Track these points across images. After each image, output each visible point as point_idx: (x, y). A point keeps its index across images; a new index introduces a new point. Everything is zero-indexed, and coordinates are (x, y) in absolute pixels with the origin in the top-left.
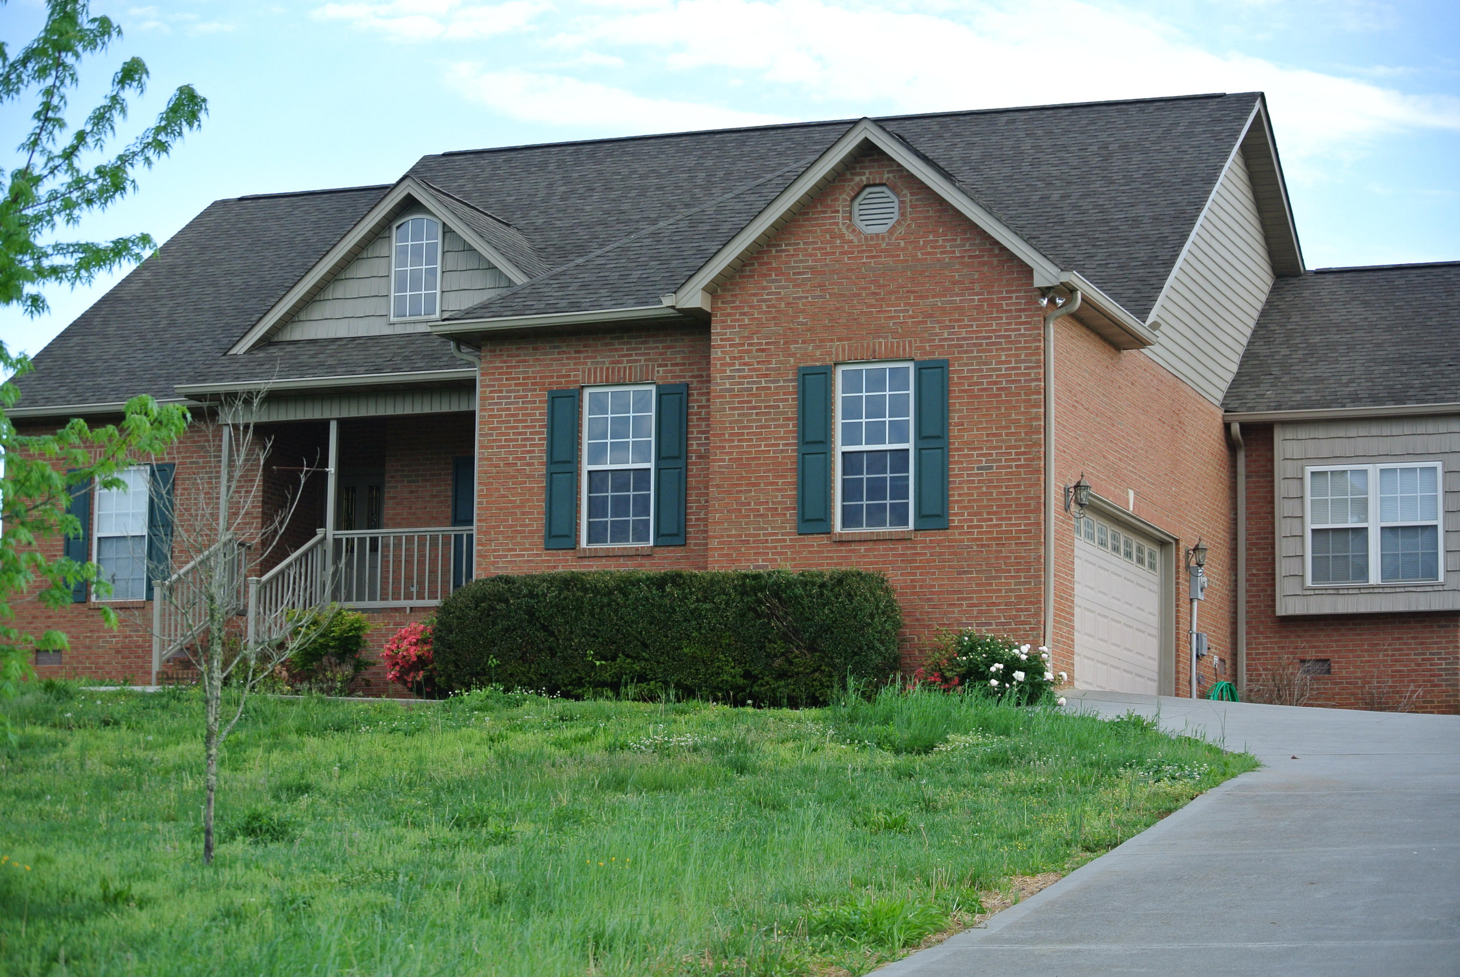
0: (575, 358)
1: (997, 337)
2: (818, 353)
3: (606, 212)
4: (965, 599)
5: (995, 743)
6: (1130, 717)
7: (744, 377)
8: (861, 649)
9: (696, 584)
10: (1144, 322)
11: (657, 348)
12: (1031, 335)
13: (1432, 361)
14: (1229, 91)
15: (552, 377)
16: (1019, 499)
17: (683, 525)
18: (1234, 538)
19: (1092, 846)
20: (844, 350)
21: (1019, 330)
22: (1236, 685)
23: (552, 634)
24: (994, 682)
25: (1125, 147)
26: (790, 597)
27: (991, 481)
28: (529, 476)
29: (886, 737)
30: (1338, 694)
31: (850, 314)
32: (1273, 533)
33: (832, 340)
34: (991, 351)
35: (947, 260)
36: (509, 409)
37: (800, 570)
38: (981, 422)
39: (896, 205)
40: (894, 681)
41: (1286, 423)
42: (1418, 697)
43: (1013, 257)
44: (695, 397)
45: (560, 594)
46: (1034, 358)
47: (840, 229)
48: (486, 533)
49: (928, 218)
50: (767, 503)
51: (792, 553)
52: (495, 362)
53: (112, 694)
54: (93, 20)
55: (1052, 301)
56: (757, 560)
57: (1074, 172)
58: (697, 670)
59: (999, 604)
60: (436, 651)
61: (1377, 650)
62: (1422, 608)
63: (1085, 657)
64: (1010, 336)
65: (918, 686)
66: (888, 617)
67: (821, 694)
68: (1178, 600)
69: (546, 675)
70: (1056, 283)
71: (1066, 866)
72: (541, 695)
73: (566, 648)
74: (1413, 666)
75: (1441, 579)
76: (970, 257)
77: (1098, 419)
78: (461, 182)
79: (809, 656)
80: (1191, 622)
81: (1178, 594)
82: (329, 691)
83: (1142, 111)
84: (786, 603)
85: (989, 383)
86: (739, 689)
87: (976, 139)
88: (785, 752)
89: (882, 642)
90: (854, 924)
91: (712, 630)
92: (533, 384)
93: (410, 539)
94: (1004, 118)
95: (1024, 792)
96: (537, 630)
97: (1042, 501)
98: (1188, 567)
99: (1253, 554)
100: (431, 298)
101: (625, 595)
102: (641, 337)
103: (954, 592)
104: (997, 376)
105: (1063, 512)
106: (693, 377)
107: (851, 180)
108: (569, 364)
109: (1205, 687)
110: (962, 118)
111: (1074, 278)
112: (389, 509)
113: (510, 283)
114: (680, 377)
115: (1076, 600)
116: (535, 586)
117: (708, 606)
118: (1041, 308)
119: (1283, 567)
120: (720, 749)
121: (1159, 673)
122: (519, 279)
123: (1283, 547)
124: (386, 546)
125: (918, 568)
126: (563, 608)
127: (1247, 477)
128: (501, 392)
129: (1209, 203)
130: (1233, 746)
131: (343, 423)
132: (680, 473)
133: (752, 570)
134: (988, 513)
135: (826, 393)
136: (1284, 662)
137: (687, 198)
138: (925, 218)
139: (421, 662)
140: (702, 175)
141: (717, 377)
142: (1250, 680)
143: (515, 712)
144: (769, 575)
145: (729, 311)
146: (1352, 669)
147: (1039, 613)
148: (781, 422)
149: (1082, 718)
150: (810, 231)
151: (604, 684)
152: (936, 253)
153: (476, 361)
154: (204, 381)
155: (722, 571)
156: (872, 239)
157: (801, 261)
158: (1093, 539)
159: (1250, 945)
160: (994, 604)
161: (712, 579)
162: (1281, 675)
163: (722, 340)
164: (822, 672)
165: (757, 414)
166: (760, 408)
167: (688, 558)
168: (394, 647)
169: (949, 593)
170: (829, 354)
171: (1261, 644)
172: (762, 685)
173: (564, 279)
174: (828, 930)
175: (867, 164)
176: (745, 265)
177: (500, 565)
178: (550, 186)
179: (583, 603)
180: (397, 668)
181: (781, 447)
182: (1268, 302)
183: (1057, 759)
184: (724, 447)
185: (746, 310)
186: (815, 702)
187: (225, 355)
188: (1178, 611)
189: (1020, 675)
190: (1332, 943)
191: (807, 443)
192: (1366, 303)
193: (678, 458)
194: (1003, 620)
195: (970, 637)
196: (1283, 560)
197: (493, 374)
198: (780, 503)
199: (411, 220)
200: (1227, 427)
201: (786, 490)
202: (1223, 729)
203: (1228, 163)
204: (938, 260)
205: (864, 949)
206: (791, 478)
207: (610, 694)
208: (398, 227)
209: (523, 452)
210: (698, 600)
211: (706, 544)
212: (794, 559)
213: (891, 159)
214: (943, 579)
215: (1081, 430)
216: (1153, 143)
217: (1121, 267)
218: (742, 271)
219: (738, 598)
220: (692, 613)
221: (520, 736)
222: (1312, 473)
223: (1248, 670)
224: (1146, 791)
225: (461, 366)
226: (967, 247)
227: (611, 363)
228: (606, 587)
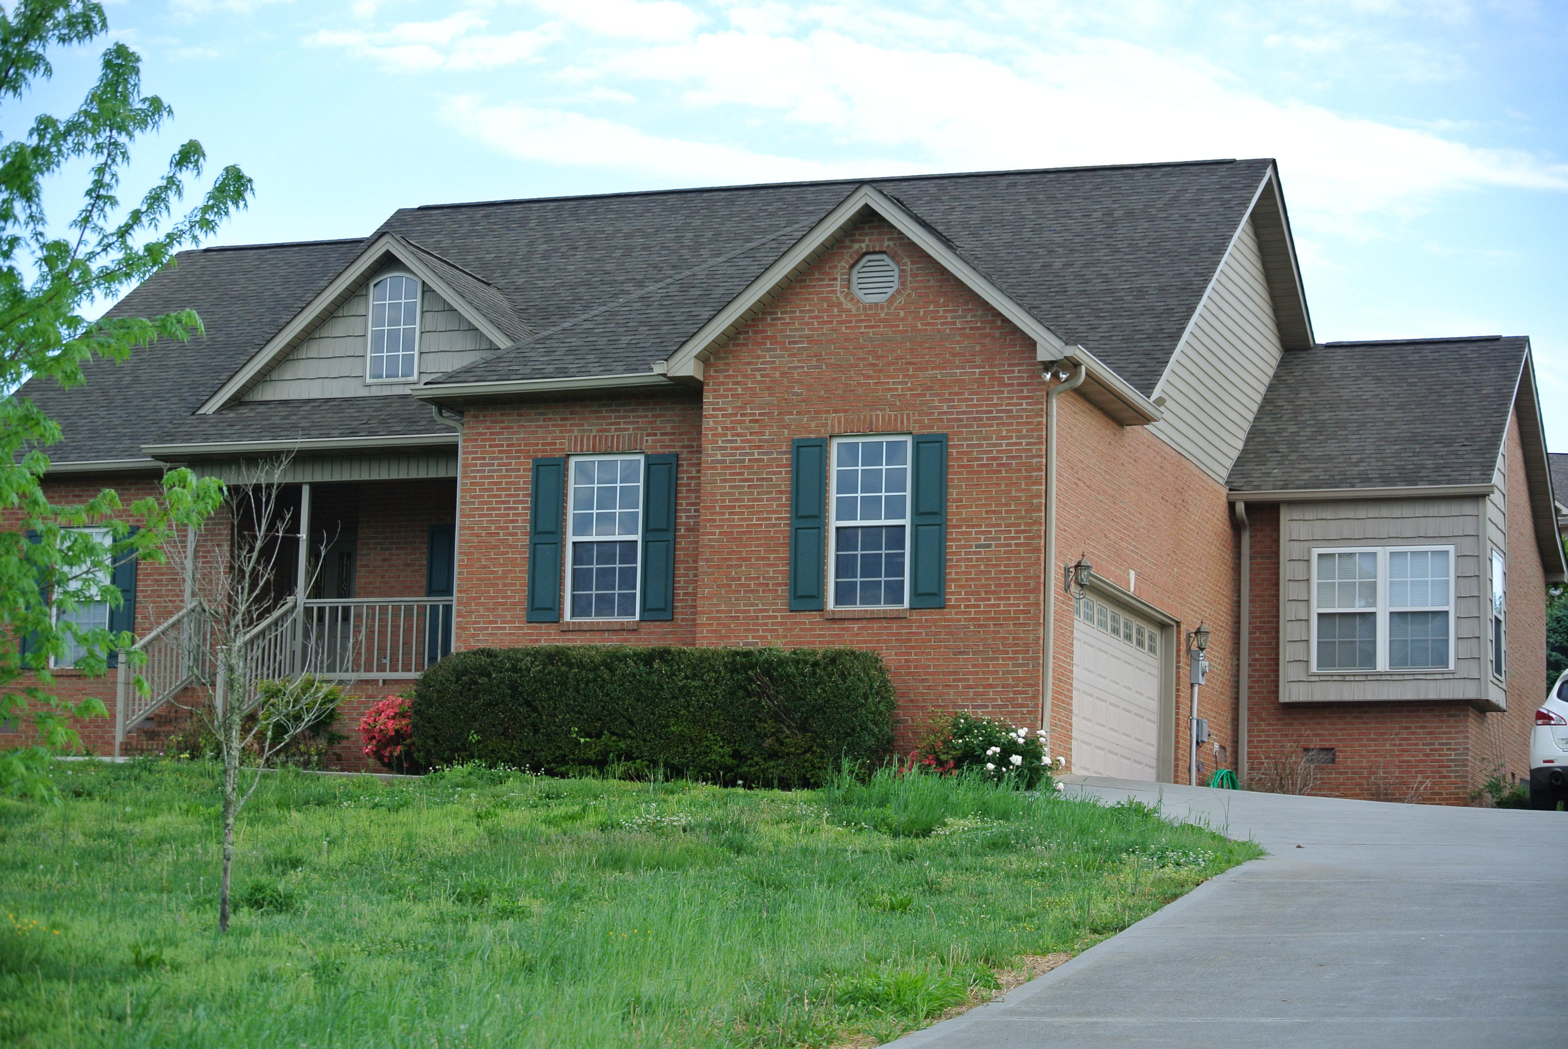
0: (562, 425)
1: (998, 411)
2: (813, 424)
3: (589, 273)
4: (960, 680)
5: (996, 827)
6: (1131, 803)
7: (737, 448)
8: (853, 730)
9: (685, 661)
10: (1149, 397)
11: (647, 416)
12: (1033, 410)
13: (1446, 441)
14: (1239, 158)
15: (537, 444)
16: (1019, 578)
17: (670, 598)
18: (1237, 622)
19: (1100, 928)
20: (839, 422)
21: (1021, 404)
22: (1237, 773)
23: (535, 710)
24: (991, 766)
25: (1130, 214)
26: (781, 676)
27: (989, 559)
28: (511, 547)
29: (883, 820)
30: (1343, 784)
31: (847, 385)
32: (1278, 616)
33: (828, 412)
34: (992, 426)
35: (948, 331)
36: (492, 477)
37: (791, 647)
38: (980, 499)
39: (896, 273)
40: (890, 763)
41: (1293, 503)
42: (1425, 788)
43: (1016, 329)
44: (685, 468)
45: (544, 668)
46: (1035, 434)
47: (838, 298)
48: (466, 604)
49: (929, 287)
50: (758, 578)
51: (785, 630)
52: (478, 428)
53: (80, 763)
54: (144, 100)
55: (1055, 376)
56: (747, 637)
57: (1077, 240)
58: (685, 749)
59: (996, 686)
60: (415, 726)
61: (1384, 740)
62: (1432, 696)
63: (1082, 742)
64: (1011, 411)
65: (915, 769)
66: (882, 698)
67: (813, 776)
68: (1178, 684)
69: (528, 752)
70: (1059, 357)
71: (1076, 947)
72: (524, 772)
73: (549, 723)
74: (1421, 757)
75: (1452, 666)
76: (971, 329)
77: (1100, 497)
78: (438, 237)
79: (800, 736)
80: (1191, 708)
81: (1178, 678)
82: (306, 764)
83: (1148, 176)
84: (777, 681)
85: (989, 459)
86: (728, 769)
87: (975, 203)
88: (782, 832)
89: (876, 723)
90: (877, 995)
91: (701, 708)
92: (517, 451)
93: (383, 609)
94: (1004, 182)
95: (1027, 876)
96: (519, 705)
97: (1042, 581)
98: (1189, 650)
99: (1256, 638)
100: (409, 359)
101: (612, 671)
102: (630, 404)
103: (950, 673)
104: (998, 452)
105: (1063, 592)
106: (683, 447)
107: (850, 247)
108: (554, 432)
109: (1205, 775)
110: (960, 180)
111: (1079, 352)
112: (361, 577)
113: (492, 347)
114: (669, 446)
115: (1075, 683)
116: (518, 660)
117: (697, 683)
118: (1044, 383)
119: (1287, 652)
120: (715, 828)
121: (1158, 760)
122: (503, 343)
123: (1288, 631)
124: (358, 616)
125: (913, 647)
126: (547, 683)
127: (1251, 558)
128: (484, 458)
129: (1217, 275)
130: (1237, 834)
131: (316, 488)
132: (668, 546)
133: (741, 647)
134: (986, 593)
135: (821, 467)
136: (1287, 750)
137: (674, 259)
138: (925, 287)
139: (399, 737)
140: (690, 235)
141: (708, 448)
142: (1251, 769)
143: (499, 789)
144: (760, 652)
145: (721, 380)
146: (1357, 758)
147: (1037, 695)
148: (774, 495)
149: (1083, 804)
150: (807, 299)
151: (587, 762)
152: (936, 324)
153: (458, 425)
154: (171, 441)
155: (712, 648)
156: (871, 308)
157: (797, 330)
158: (1092, 620)
159: (1263, 1020)
160: (991, 686)
161: (701, 656)
162: (1284, 764)
163: (714, 410)
164: (814, 753)
165: (749, 486)
166: (752, 480)
167: (675, 633)
168: (371, 721)
169: (944, 673)
170: (825, 425)
171: (1263, 731)
172: (751, 765)
173: (552, 343)
174: (853, 1000)
175: (867, 231)
176: (739, 333)
177: (481, 638)
178: (531, 243)
179: (567, 678)
180: (374, 742)
181: (773, 521)
182: (1276, 376)
183: (1059, 844)
184: (714, 520)
185: (739, 379)
186: (806, 784)
187: (193, 414)
188: (1178, 696)
189: (1016, 759)
190: (1342, 1019)
191: (802, 517)
192: (1378, 379)
193: (666, 530)
194: (1000, 703)
195: (966, 719)
196: (1288, 645)
197: (476, 440)
198: (771, 578)
199: (388, 278)
200: (1232, 506)
201: (778, 565)
202: (1227, 818)
203: (1238, 232)
204: (939, 331)
205: (890, 1018)
206: (784, 553)
207: (596, 772)
208: (375, 285)
209: (506, 522)
210: (686, 677)
211: (695, 620)
212: (785, 636)
213: (892, 227)
214: (938, 660)
215: (1082, 508)
216: (1160, 210)
217: (1125, 340)
218: (736, 339)
219: (728, 676)
220: (680, 691)
221: (507, 814)
222: (1320, 555)
223: (1249, 758)
224: (1151, 877)
225: (440, 430)
226: (969, 319)
227: (598, 431)
228: (592, 662)
